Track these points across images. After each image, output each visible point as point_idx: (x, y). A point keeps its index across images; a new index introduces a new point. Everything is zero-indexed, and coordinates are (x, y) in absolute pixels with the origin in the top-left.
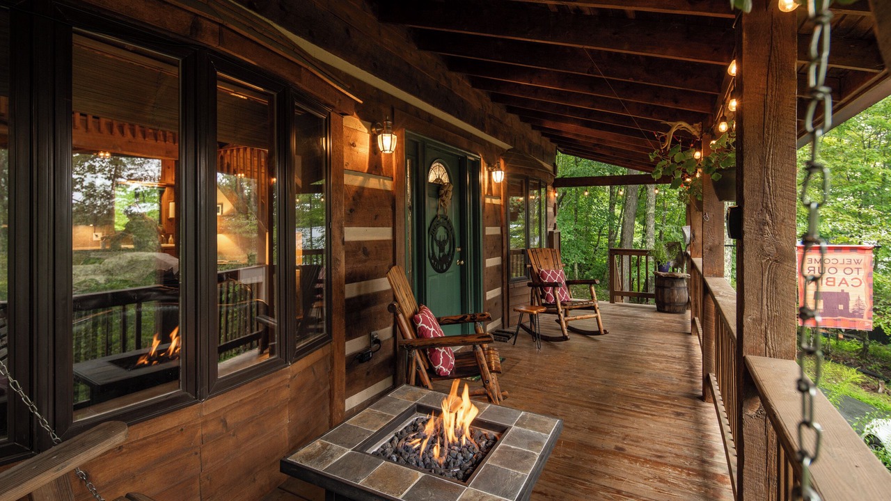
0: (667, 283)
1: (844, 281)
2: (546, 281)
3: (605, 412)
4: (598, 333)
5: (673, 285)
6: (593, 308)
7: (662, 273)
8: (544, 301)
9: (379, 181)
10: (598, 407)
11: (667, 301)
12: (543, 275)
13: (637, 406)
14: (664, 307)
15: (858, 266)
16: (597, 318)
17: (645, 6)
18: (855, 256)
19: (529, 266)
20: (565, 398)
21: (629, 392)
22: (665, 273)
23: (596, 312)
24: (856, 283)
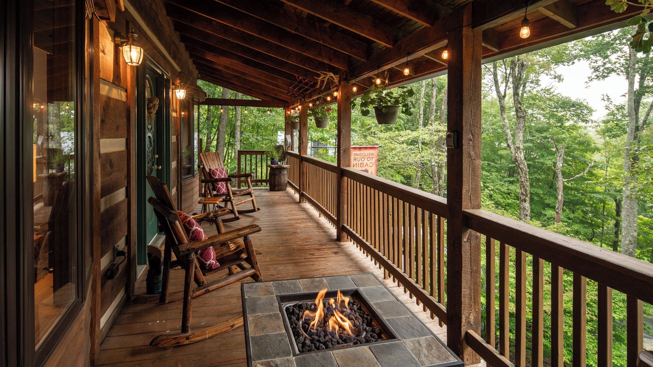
0: (277, 172)
1: (367, 165)
2: (217, 177)
3: (299, 264)
4: (254, 211)
5: (280, 173)
6: (250, 194)
7: (273, 166)
8: (215, 193)
9: (118, 92)
10: (292, 261)
11: (277, 183)
12: (214, 173)
13: (313, 254)
14: (275, 188)
15: (372, 156)
16: (252, 201)
17: (386, 4)
18: (372, 151)
19: (202, 166)
20: (267, 261)
21: (300, 247)
22: (275, 166)
23: (251, 196)
24: (371, 165)
